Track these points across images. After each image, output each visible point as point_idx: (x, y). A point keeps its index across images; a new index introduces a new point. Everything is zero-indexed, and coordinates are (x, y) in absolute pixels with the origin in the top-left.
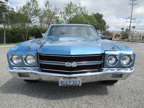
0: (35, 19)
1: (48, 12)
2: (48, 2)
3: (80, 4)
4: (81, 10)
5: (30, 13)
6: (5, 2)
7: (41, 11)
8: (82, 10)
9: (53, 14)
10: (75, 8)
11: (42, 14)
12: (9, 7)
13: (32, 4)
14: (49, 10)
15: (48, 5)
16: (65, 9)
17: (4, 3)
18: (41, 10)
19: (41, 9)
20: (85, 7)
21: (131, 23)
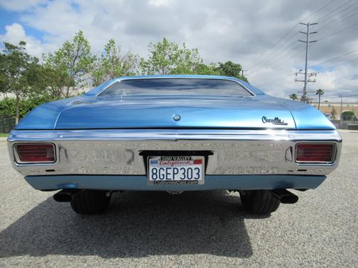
0: (82, 78)
1: (112, 62)
2: (112, 42)
3: (184, 44)
4: (188, 57)
5: (72, 66)
6: (19, 46)
7: (96, 62)
8: (190, 56)
9: (124, 67)
10: (174, 52)
11: (98, 68)
12: (28, 56)
13: (76, 46)
14: (115, 59)
15: (112, 48)
16: (152, 55)
17: (16, 48)
18: (96, 60)
19: (98, 58)
20: (196, 50)
21: (306, 84)
